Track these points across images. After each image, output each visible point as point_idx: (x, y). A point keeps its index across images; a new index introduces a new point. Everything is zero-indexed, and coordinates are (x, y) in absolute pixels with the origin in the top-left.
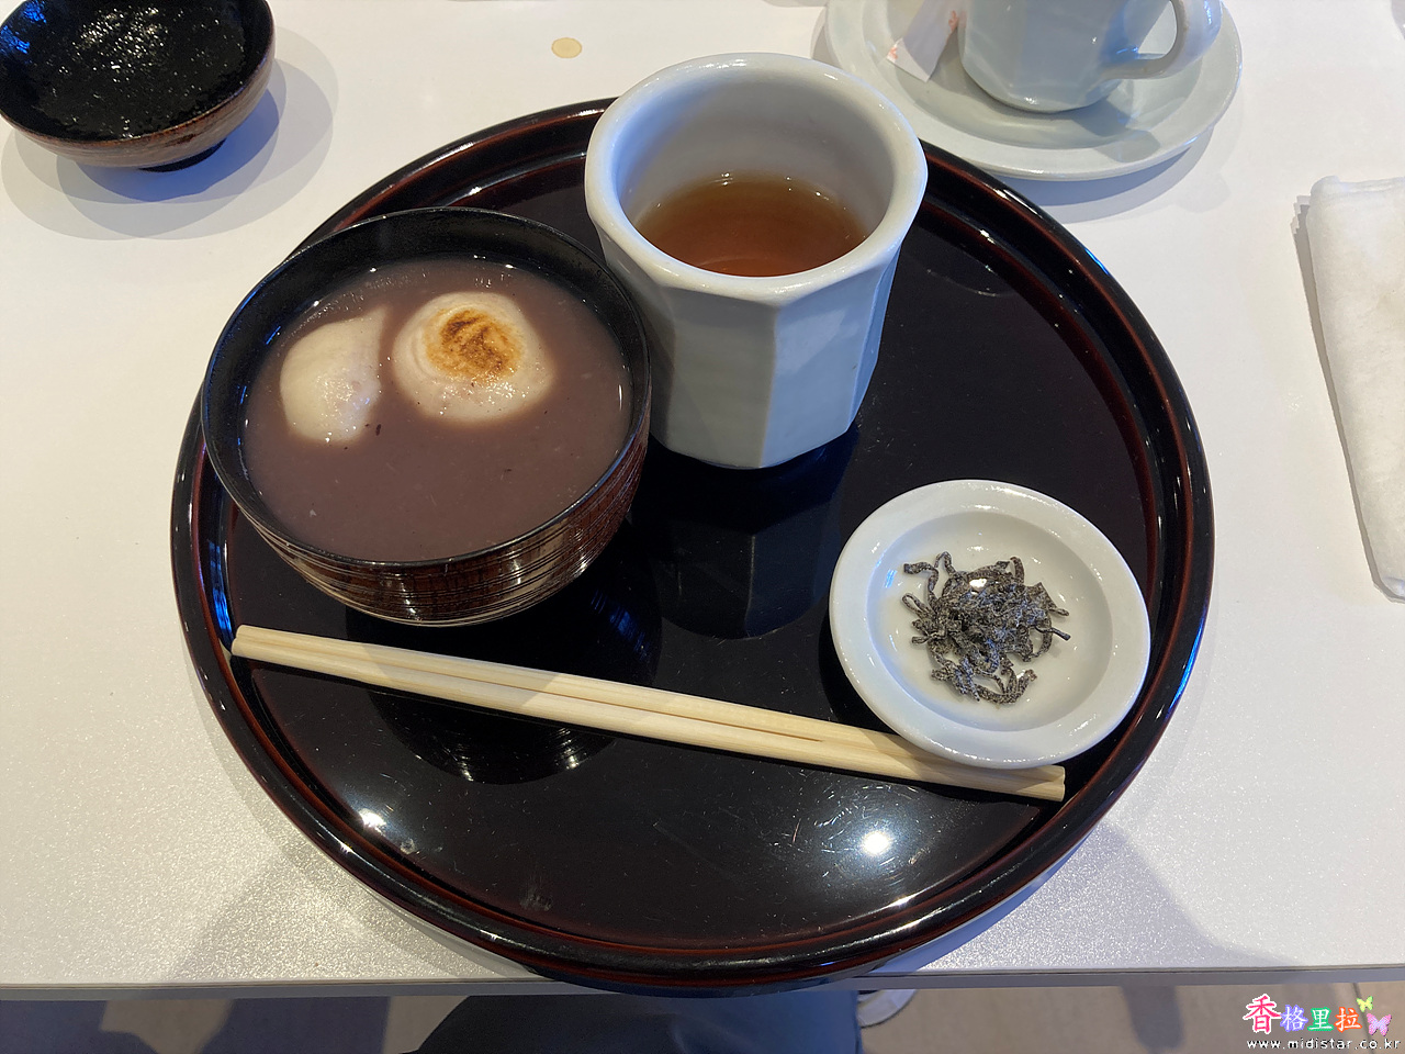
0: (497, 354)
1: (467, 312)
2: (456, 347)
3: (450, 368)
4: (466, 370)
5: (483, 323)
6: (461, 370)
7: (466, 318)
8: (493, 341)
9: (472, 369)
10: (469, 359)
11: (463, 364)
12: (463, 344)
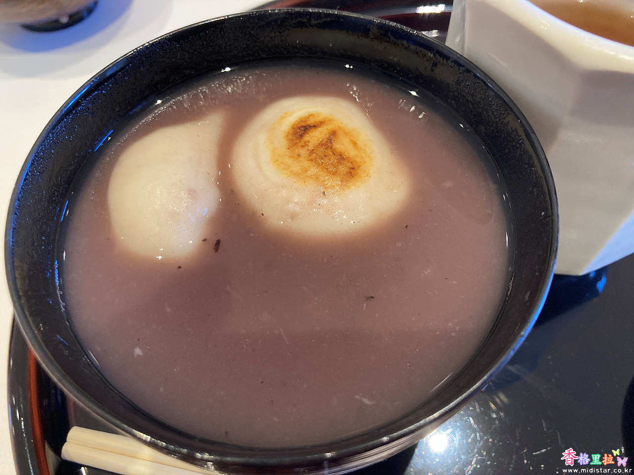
0: (348, 159)
1: (311, 115)
2: (303, 152)
3: (297, 175)
4: (316, 178)
5: (330, 127)
6: (310, 177)
7: (311, 121)
8: (343, 145)
9: (323, 176)
10: (318, 165)
11: (313, 170)
12: (310, 148)
